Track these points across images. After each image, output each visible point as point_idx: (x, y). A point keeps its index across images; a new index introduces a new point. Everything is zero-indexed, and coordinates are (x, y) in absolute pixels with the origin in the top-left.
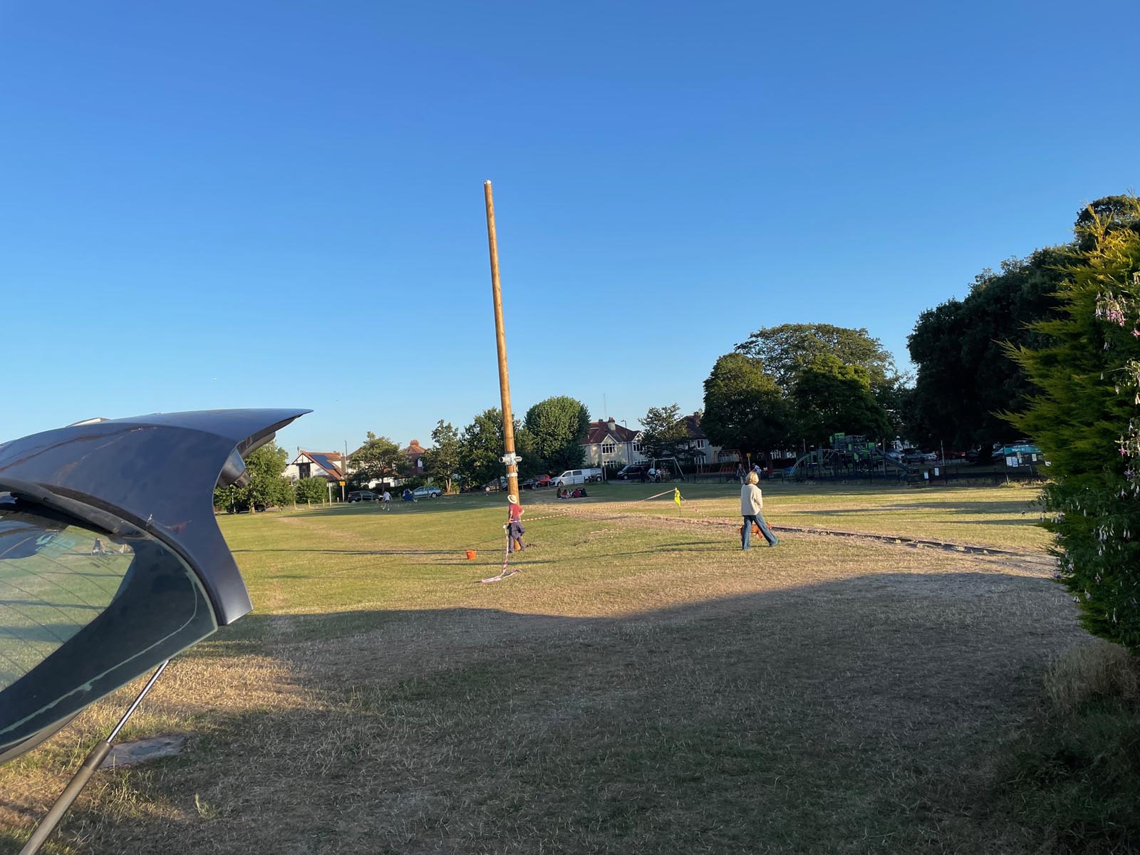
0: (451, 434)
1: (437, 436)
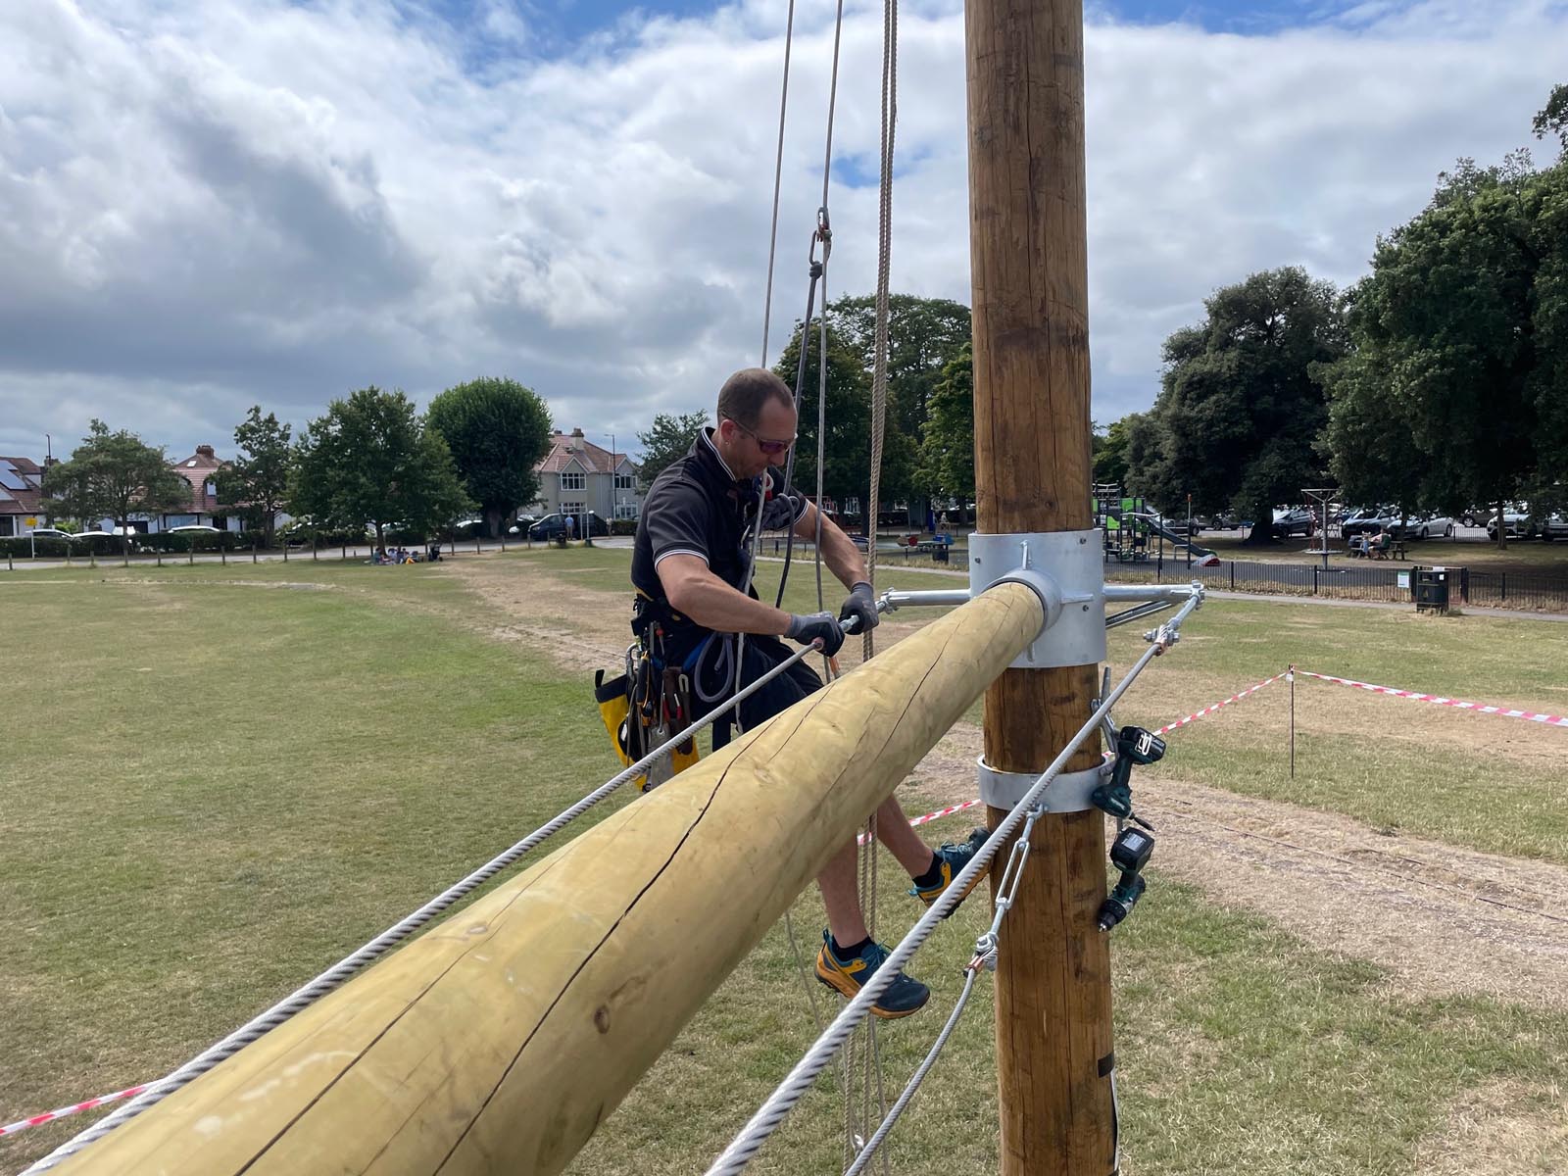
0: (276, 435)
1: (247, 439)
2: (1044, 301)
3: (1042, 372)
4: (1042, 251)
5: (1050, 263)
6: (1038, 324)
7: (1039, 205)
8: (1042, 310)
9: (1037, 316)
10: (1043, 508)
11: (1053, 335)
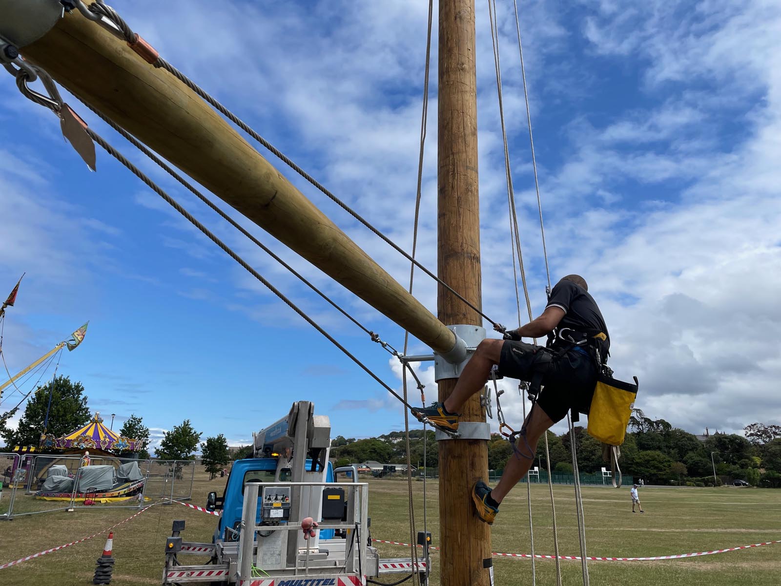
2: (462, 243)
3: (461, 268)
4: (462, 227)
5: (464, 231)
6: (460, 251)
7: (461, 211)
8: (461, 246)
9: (460, 248)
10: (461, 316)
11: (466, 255)
